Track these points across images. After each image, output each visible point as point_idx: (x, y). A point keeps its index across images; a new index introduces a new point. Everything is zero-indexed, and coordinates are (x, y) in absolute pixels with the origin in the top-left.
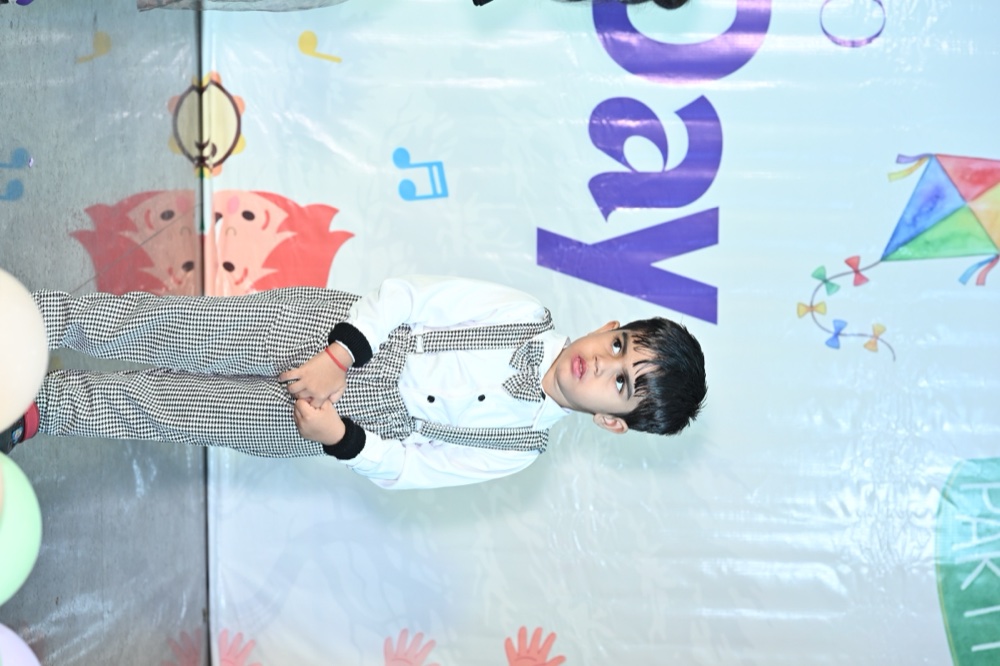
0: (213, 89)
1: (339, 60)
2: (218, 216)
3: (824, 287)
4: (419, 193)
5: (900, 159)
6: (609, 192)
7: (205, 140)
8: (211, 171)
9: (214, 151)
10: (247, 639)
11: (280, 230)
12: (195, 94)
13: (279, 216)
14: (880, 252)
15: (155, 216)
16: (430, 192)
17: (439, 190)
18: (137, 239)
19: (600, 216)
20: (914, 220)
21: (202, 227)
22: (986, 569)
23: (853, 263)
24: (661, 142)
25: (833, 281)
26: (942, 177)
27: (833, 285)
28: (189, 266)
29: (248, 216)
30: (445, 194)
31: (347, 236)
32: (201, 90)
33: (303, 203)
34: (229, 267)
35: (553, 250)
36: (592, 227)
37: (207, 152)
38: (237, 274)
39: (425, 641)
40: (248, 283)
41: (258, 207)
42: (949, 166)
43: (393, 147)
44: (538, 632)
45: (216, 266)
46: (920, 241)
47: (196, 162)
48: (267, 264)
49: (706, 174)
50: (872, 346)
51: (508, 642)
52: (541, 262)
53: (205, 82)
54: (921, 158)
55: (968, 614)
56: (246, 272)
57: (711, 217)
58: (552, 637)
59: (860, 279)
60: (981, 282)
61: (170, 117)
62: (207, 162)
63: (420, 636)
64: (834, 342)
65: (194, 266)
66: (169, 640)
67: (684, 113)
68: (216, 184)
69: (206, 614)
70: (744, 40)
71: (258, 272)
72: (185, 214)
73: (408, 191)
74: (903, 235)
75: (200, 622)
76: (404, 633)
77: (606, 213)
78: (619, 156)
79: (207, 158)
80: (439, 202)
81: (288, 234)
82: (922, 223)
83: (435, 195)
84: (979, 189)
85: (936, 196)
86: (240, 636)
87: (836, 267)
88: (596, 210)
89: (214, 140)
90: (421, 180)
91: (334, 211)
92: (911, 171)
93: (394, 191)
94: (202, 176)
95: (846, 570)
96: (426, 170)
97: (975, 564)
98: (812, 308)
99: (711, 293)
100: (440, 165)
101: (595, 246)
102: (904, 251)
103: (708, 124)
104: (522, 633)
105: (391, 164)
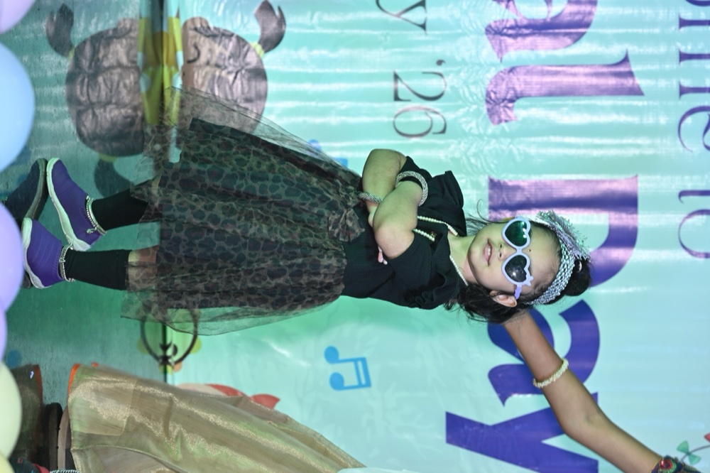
3: (687, 458)
4: (346, 384)
7: (168, 341)
8: (173, 368)
9: (176, 351)
16: (355, 383)
17: (363, 382)
19: (499, 402)
25: (695, 453)
27: (695, 457)
30: (368, 384)
35: (460, 431)
36: (491, 410)
37: (169, 352)
43: (325, 346)
47: (161, 360)
49: (586, 365)
52: (450, 440)
61: (140, 325)
62: (170, 361)
67: (566, 314)
68: (176, 379)
70: (616, 254)
73: (337, 382)
77: (503, 399)
79: (170, 357)
80: (364, 391)
83: (360, 386)
87: (697, 441)
88: (494, 396)
89: (174, 342)
90: (348, 373)
91: (276, 400)
93: (325, 382)
94: (165, 372)
96: (352, 365)
99: (593, 464)
100: (363, 360)
101: (495, 427)
103: (588, 324)
105: (323, 361)
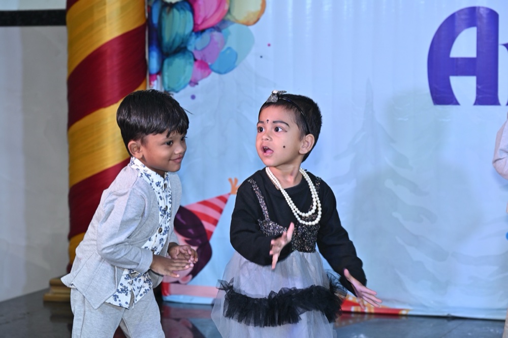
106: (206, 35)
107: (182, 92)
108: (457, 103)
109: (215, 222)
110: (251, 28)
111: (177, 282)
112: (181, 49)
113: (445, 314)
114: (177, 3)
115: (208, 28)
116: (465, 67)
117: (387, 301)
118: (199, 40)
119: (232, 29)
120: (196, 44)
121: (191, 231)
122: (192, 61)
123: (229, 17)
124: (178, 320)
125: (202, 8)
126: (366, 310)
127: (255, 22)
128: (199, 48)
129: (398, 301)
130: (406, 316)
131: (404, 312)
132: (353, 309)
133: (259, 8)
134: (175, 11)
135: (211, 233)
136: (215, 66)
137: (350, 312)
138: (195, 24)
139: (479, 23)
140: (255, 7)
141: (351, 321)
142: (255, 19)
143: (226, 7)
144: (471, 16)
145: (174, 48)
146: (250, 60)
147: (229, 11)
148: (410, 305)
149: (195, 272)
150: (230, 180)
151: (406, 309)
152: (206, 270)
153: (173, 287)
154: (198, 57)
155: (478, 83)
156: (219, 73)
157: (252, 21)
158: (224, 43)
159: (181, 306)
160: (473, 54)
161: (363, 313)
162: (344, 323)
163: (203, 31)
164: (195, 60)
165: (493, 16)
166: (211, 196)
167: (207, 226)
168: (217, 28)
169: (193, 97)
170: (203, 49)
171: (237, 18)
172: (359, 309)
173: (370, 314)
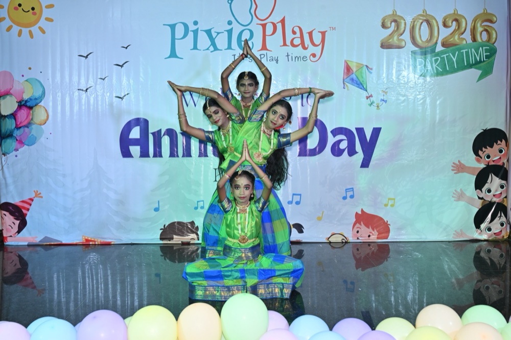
0: (329, 239)
1: (323, 212)
2: (358, 238)
3: (373, 104)
4: (352, 194)
5: (344, 88)
6: (352, 152)
7: (341, 241)
9: (343, 239)
10: (455, 233)
11: (361, 225)
12: (331, 244)
13: (358, 225)
14: (365, 92)
15: (358, 252)
16: (352, 192)
18: (363, 256)
19: (357, 154)
20: (357, 84)
21: (361, 242)
22: (437, 65)
23: (367, 98)
24: (341, 141)
25: (372, 102)
26: (348, 79)
28: (369, 245)
29: (358, 232)
30: (353, 188)
31: (362, 210)
32: (330, 243)
33: (355, 220)
34: (369, 236)
35: (365, 164)
36: (360, 156)
37: (344, 241)
38: (371, 234)
39: (455, 192)
40: (373, 232)
41: (356, 230)
42: (345, 77)
43: (342, 200)
44: (452, 166)
45: (369, 239)
46: (362, 83)
47: (346, 243)
48: (369, 228)
49: (348, 131)
50: (386, 93)
51: (455, 173)
52: (368, 167)
53: (328, 241)
54: (344, 84)
55: (448, 69)
56: (371, 233)
57: (357, 129)
58: (454, 163)
59: (371, 96)
60: (372, 69)
61: (336, 249)
62: (346, 241)
63: (454, 193)
64: (386, 101)
65: (369, 244)
66: (455, 250)
67: (334, 136)
68: (351, 239)
69: (449, 242)
71: (370, 230)
72: (357, 246)
73: (352, 197)
74: (361, 86)
75: (451, 243)
76: (453, 197)
77: (357, 153)
78: (344, 150)
80: (354, 190)
81: (362, 223)
82: (359, 83)
83: (353, 190)
84: (351, 70)
85: (352, 80)
86: (454, 234)
87: (369, 101)
90: (349, 194)
91: (357, 213)
92: (347, 85)
93: (352, 200)
94: (349, 242)
95: (437, 98)
96: (347, 193)
97: (436, 68)
98: (378, 107)
99: (374, 129)
100: (346, 190)
101: (364, 155)
102: (365, 87)
103: (337, 130)
104: (453, 170)
105: (346, 200)
106: (22, 130)
107: (11, 154)
108: (132, 157)
109: (28, 210)
110: (43, 126)
111: (11, 236)
112: (10, 135)
113: (130, 243)
114: (7, 115)
115: (22, 126)
116: (135, 142)
117: (105, 238)
118: (18, 131)
119: (34, 126)
120: (17, 133)
121: (17, 214)
122: (15, 140)
123: (32, 121)
124: (12, 252)
125: (19, 118)
126: (97, 243)
127: (44, 124)
128: (18, 135)
129: (110, 239)
130: (114, 244)
131: (113, 243)
132: (91, 243)
133: (46, 118)
134: (7, 119)
135: (26, 214)
136: (26, 143)
137: (90, 245)
138: (16, 124)
139: (141, 124)
140: (44, 117)
141: (90, 248)
142: (44, 122)
143: (31, 117)
144: (137, 121)
145: (7, 135)
146: (43, 140)
147: (32, 119)
148: (115, 240)
149: (19, 232)
150: (34, 191)
151: (114, 242)
152: (24, 230)
153: (9, 239)
154: (18, 139)
155: (141, 149)
156: (28, 145)
157: (42, 124)
158: (30, 133)
159: (13, 247)
160: (138, 136)
161: (95, 245)
162: (87, 249)
163: (20, 127)
164: (17, 140)
165: (146, 122)
166: (26, 198)
167: (24, 211)
168: (27, 126)
169: (16, 156)
170: (20, 136)
171: (36, 122)
172: (94, 243)
173: (98, 245)
